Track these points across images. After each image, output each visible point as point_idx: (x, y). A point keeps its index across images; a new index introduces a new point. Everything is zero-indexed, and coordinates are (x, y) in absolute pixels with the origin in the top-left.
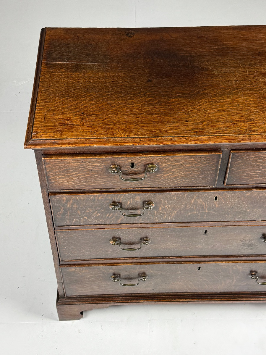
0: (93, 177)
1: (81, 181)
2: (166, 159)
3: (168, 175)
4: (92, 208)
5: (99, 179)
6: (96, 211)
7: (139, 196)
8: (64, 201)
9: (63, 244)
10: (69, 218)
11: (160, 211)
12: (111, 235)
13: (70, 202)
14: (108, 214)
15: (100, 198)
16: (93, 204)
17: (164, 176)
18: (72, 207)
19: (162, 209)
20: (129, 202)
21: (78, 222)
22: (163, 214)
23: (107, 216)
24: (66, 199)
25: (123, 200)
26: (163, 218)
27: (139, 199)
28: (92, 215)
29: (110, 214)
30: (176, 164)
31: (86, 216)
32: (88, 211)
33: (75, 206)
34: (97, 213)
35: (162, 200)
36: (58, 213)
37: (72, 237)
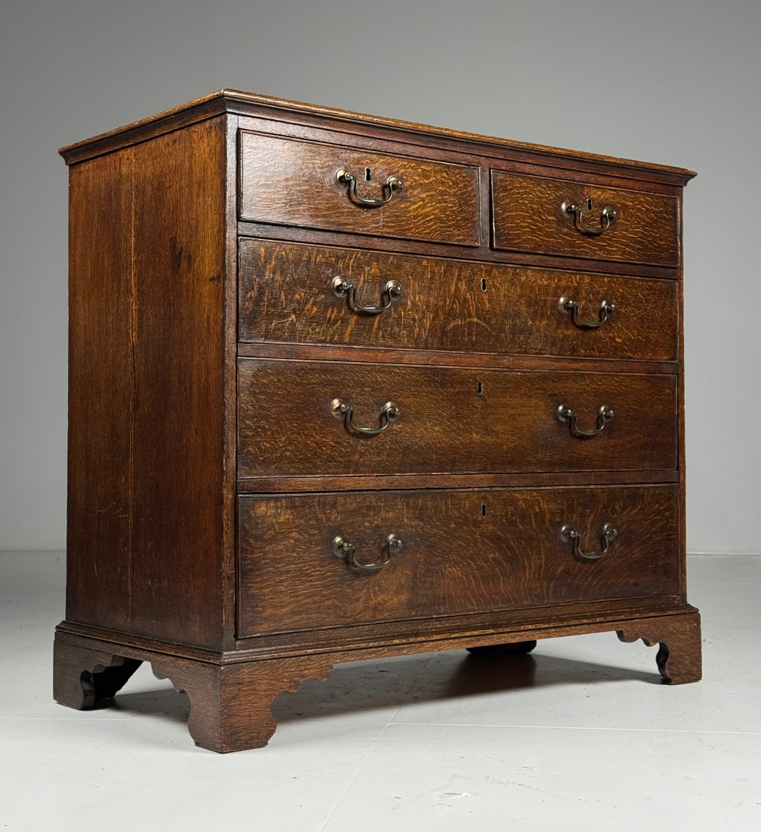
2: (412, 168)
3: (417, 206)
4: (304, 286)
6: (311, 298)
7: (376, 262)
8: (262, 259)
9: (247, 411)
10: (266, 314)
11: (409, 311)
12: (332, 385)
13: (270, 264)
14: (330, 312)
15: (318, 260)
16: (308, 276)
17: (411, 208)
18: (273, 278)
19: (412, 306)
20: (362, 278)
21: (278, 329)
22: (414, 320)
23: (328, 315)
24: (265, 251)
25: (353, 271)
26: (414, 334)
27: (377, 270)
28: (303, 310)
29: (332, 312)
30: (426, 182)
31: (295, 313)
32: (297, 297)
33: (278, 277)
34: (312, 306)
35: (410, 277)
36: (249, 296)
37: (265, 386)
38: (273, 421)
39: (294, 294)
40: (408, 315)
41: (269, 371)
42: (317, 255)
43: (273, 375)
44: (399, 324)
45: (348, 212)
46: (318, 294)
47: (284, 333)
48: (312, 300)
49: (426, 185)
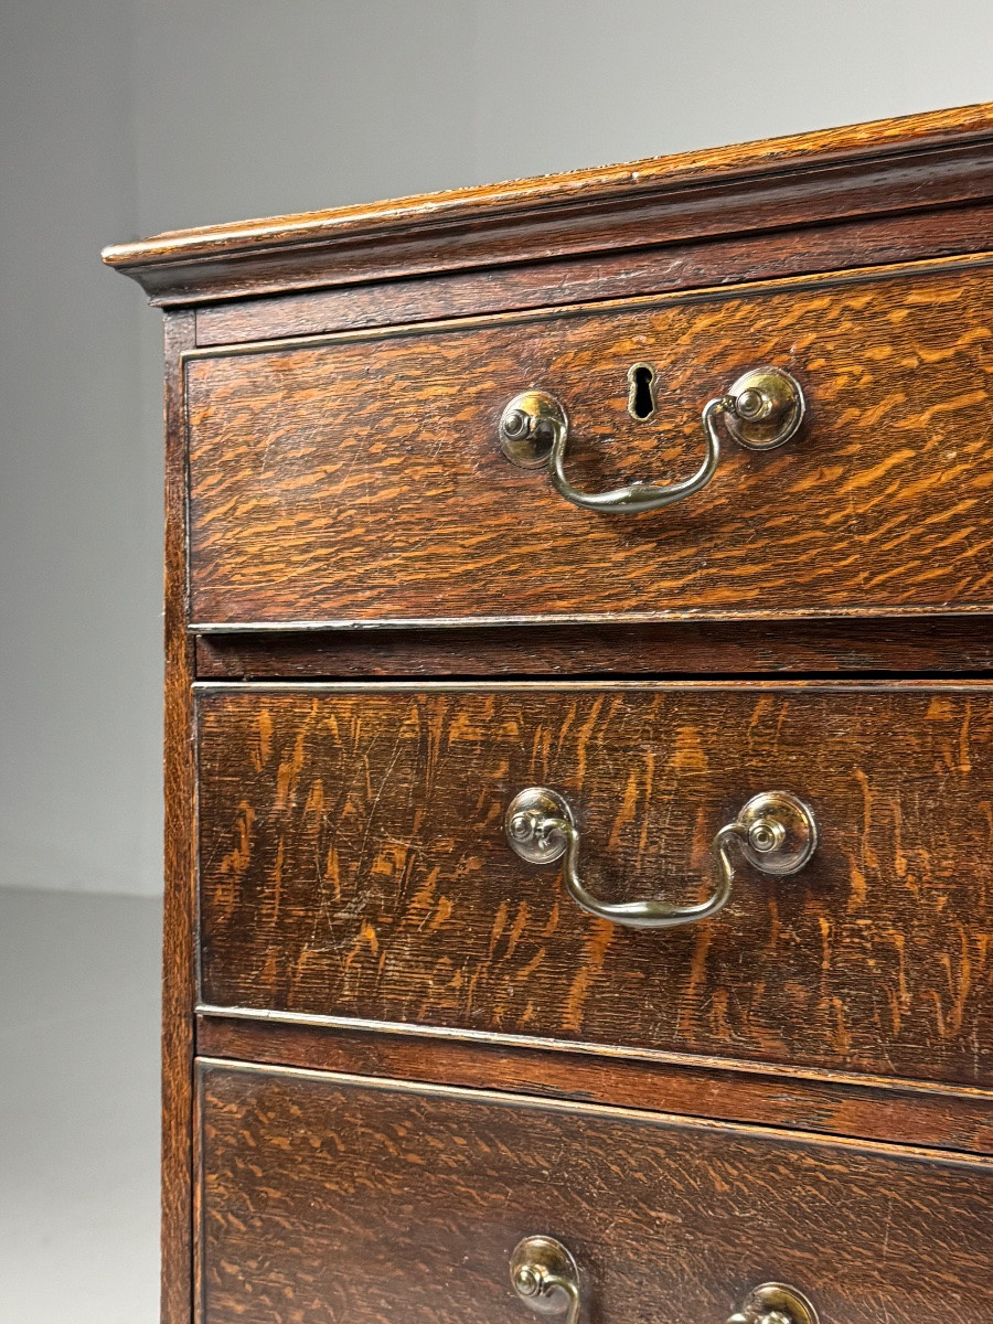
0: (418, 509)
1: (355, 542)
2: (857, 315)
3: (879, 471)
4: (406, 831)
5: (451, 522)
6: (430, 866)
7: (695, 722)
8: (266, 748)
9: (228, 1232)
10: (280, 925)
11: (858, 915)
12: (521, 1182)
13: (291, 758)
14: (501, 916)
15: (454, 735)
16: (418, 794)
17: (850, 486)
18: (301, 807)
19: (870, 895)
20: (632, 790)
21: (319, 975)
22: (886, 953)
23: (497, 931)
24: (275, 723)
25: (592, 764)
26: (886, 1014)
27: (700, 755)
28: (404, 911)
29: (512, 917)
30: (932, 356)
31: (374, 922)
32: (381, 867)
33: (316, 802)
34: (436, 898)
35: (861, 775)
36: (224, 868)
37: (284, 1159)
38: (310, 1279)
39: (371, 856)
40: (856, 933)
41: (295, 1110)
42: (450, 716)
43: (308, 1124)
44: (807, 970)
45: (554, 549)
46: (455, 856)
47: (341, 987)
48: (432, 877)
49: (926, 372)
